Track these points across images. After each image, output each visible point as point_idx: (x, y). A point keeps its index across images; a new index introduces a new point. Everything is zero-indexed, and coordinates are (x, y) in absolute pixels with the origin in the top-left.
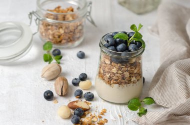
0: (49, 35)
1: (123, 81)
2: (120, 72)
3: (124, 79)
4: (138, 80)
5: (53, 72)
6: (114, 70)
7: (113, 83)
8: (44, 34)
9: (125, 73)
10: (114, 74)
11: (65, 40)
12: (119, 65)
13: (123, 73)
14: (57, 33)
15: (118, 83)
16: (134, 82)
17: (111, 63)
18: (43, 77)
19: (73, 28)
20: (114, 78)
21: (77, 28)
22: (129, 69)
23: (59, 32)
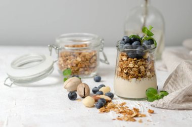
0: (67, 65)
1: (140, 75)
2: (136, 66)
3: (140, 73)
4: (152, 76)
5: (74, 82)
6: (131, 65)
7: (131, 78)
8: (63, 65)
9: (141, 67)
10: (131, 69)
11: (82, 68)
12: (135, 59)
13: (139, 67)
14: (75, 62)
15: (135, 77)
16: (149, 77)
17: (128, 59)
18: (65, 88)
19: (89, 57)
20: (132, 72)
21: (92, 58)
22: (144, 63)
23: (77, 61)
